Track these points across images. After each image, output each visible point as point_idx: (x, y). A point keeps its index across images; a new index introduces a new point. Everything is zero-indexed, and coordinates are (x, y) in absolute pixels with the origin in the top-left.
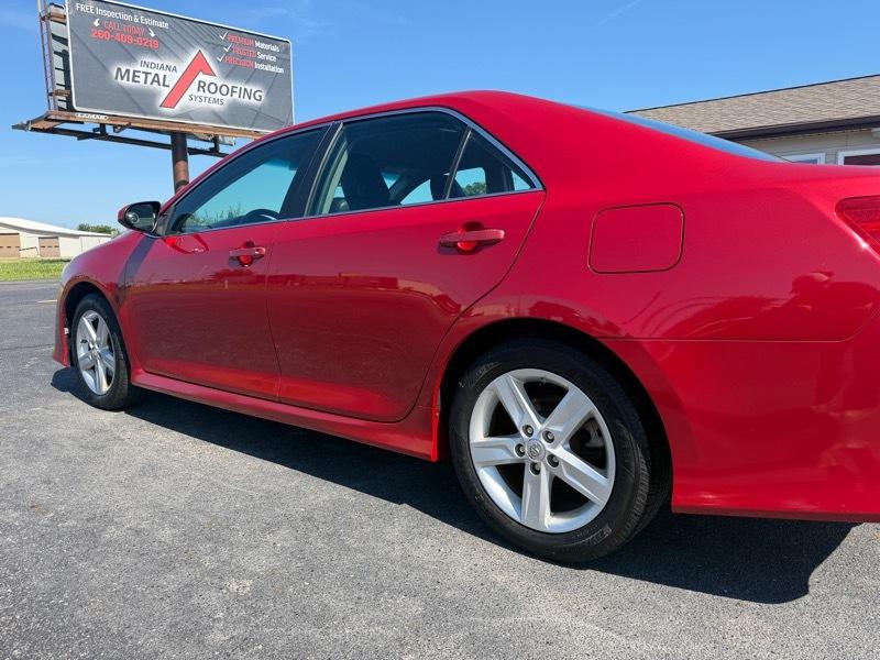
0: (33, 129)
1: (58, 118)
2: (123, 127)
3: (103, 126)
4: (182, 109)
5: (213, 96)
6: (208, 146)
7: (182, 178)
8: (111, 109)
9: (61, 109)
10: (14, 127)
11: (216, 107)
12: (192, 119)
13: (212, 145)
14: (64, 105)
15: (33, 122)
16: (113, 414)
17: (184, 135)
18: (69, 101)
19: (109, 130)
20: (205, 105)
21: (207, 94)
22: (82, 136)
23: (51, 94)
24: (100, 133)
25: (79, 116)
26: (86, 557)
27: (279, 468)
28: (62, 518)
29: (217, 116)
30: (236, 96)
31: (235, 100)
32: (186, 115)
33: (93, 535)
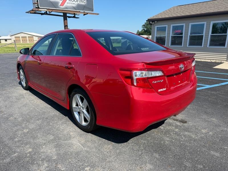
0: (30, 13)
1: (36, 10)
2: (51, 12)
3: (46, 12)
4: (65, 6)
5: (73, 2)
6: (73, 15)
7: (66, 25)
8: (48, 7)
9: (36, 8)
10: (26, 12)
11: (74, 5)
12: (68, 9)
13: (74, 15)
14: (37, 6)
15: (30, 11)
16: (27, 91)
17: (66, 13)
18: (38, 5)
19: (48, 13)
20: (71, 5)
21: (71, 2)
22: (42, 14)
23: (34, 4)
24: (46, 13)
25: (40, 10)
26: (4, 123)
27: (50, 106)
28: (4, 114)
29: (74, 8)
30: (79, 2)
31: (78, 3)
32: (66, 8)
33: (7, 118)
